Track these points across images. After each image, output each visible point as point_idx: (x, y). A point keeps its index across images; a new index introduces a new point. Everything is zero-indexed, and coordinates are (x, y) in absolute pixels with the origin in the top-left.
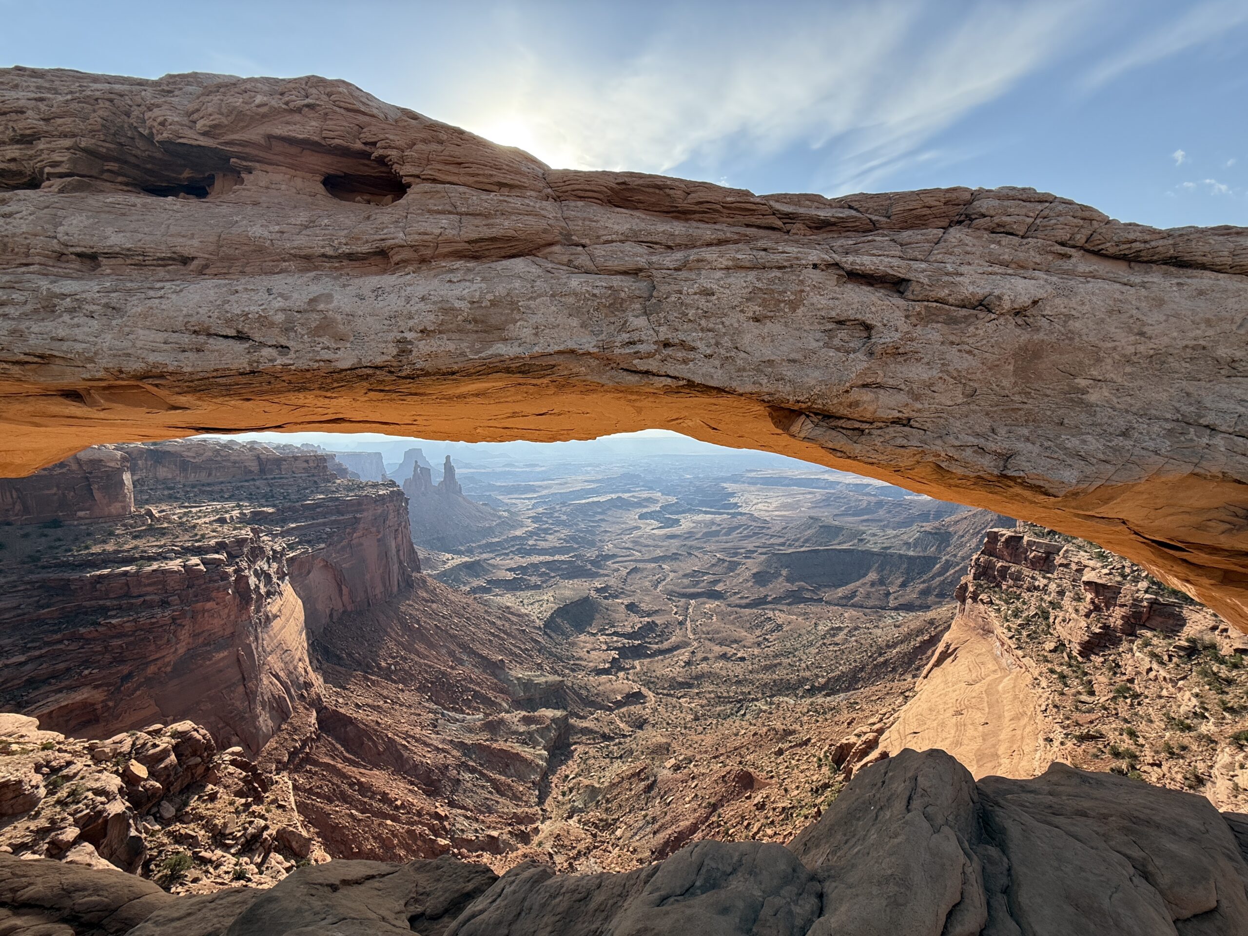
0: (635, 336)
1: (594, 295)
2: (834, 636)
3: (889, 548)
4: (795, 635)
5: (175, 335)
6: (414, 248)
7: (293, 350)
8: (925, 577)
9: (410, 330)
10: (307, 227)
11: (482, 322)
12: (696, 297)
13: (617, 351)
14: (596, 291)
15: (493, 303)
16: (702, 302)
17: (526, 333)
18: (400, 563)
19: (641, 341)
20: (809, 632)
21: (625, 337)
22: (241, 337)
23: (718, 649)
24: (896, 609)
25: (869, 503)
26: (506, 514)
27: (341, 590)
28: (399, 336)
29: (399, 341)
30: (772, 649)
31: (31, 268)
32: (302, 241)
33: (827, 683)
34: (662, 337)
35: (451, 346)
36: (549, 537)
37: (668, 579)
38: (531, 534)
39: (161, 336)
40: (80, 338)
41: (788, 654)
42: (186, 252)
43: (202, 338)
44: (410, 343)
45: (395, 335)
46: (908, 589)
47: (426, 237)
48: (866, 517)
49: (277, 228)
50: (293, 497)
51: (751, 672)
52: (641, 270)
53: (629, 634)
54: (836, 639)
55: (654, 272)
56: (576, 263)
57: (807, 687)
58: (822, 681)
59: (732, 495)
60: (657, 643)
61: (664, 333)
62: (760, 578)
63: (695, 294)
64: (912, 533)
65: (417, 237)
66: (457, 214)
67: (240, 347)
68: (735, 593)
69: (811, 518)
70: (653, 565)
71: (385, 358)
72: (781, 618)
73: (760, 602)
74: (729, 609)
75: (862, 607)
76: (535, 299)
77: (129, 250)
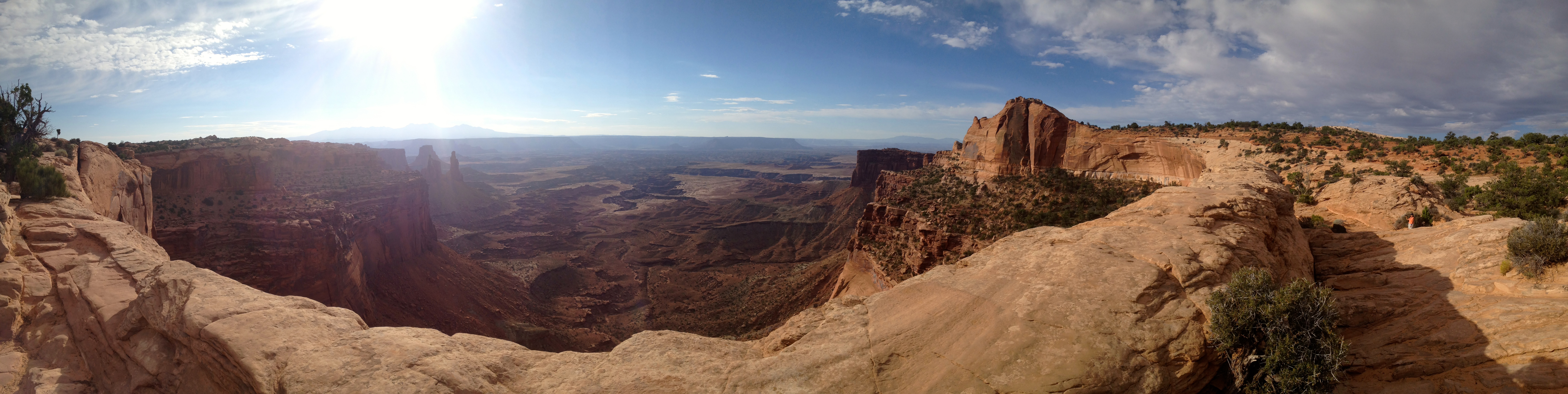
2: (760, 285)
3: (795, 219)
4: (733, 288)
8: (817, 237)
20: (742, 285)
23: (672, 305)
24: (800, 261)
25: (778, 187)
26: (496, 198)
30: (714, 301)
33: (756, 321)
36: (532, 218)
37: (629, 251)
38: (516, 215)
41: (727, 303)
46: (807, 247)
48: (776, 198)
51: (700, 320)
53: (599, 295)
54: (761, 288)
57: (743, 326)
58: (753, 319)
59: (678, 183)
60: (622, 302)
62: (703, 248)
64: (809, 208)
68: (685, 260)
69: (740, 200)
70: (617, 240)
72: (721, 277)
73: (705, 265)
74: (680, 273)
75: (776, 262)
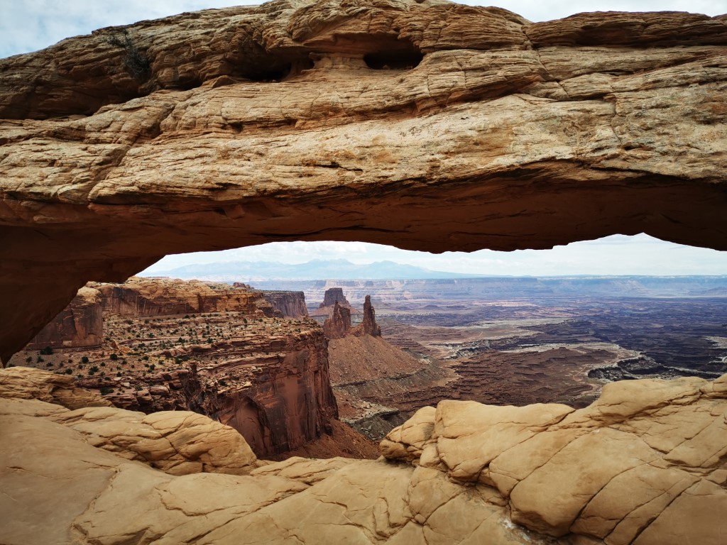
0: (603, 143)
1: (569, 117)
5: (297, 167)
6: (435, 98)
7: (364, 171)
9: (438, 153)
10: (362, 92)
11: (486, 143)
12: (653, 110)
13: (589, 156)
14: (571, 114)
15: (495, 130)
16: (658, 114)
17: (520, 148)
18: (319, 406)
19: (608, 147)
21: (595, 145)
22: (334, 165)
27: (263, 430)
28: (431, 157)
29: (431, 161)
31: (211, 135)
32: (361, 101)
34: (624, 143)
35: (466, 161)
39: (288, 168)
40: (245, 172)
42: (293, 116)
43: (311, 169)
44: (439, 161)
45: (429, 157)
47: (443, 90)
49: (345, 95)
50: (226, 334)
52: (605, 94)
55: (616, 94)
56: (553, 95)
61: (627, 138)
63: (652, 108)
65: (438, 90)
66: (463, 70)
67: (333, 172)
71: (422, 172)
76: (523, 124)
77: (261, 118)
